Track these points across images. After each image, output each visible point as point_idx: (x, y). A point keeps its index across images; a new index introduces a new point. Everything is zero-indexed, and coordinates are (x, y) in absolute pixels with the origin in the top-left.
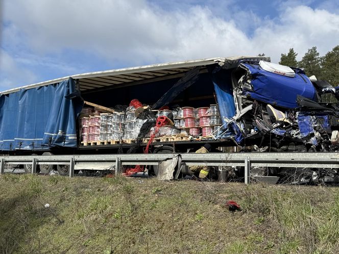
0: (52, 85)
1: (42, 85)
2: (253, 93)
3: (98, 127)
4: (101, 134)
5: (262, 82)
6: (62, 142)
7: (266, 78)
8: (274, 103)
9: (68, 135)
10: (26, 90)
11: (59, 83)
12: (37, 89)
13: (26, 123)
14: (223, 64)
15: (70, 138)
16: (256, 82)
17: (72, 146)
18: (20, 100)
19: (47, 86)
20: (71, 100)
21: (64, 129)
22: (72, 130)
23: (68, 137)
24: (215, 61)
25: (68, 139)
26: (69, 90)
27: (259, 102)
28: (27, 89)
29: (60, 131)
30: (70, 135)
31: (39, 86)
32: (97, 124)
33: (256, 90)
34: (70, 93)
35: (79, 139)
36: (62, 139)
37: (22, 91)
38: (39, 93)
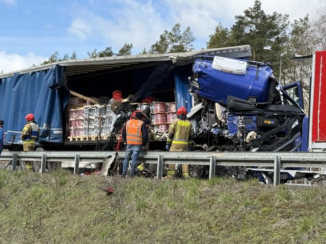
0: (44, 70)
1: (35, 71)
2: (201, 92)
3: (83, 120)
4: (85, 128)
5: (207, 81)
6: (46, 137)
7: (210, 77)
8: (221, 101)
9: (53, 129)
10: (21, 75)
11: (49, 69)
12: (30, 74)
13: (20, 113)
14: (175, 61)
15: (55, 132)
16: (202, 81)
17: (57, 141)
18: (13, 88)
19: (39, 72)
20: (57, 91)
21: (49, 123)
22: (57, 123)
23: (53, 131)
24: (169, 57)
25: (53, 134)
26: (55, 78)
27: (208, 101)
28: (21, 73)
29: (44, 124)
30: (55, 129)
31: (32, 71)
32: (82, 118)
33: (203, 89)
34: (57, 82)
35: (66, 133)
36: (47, 133)
37: (17, 76)
38: (31, 79)
